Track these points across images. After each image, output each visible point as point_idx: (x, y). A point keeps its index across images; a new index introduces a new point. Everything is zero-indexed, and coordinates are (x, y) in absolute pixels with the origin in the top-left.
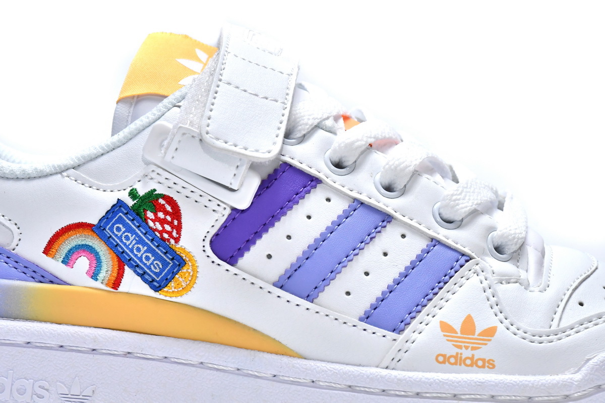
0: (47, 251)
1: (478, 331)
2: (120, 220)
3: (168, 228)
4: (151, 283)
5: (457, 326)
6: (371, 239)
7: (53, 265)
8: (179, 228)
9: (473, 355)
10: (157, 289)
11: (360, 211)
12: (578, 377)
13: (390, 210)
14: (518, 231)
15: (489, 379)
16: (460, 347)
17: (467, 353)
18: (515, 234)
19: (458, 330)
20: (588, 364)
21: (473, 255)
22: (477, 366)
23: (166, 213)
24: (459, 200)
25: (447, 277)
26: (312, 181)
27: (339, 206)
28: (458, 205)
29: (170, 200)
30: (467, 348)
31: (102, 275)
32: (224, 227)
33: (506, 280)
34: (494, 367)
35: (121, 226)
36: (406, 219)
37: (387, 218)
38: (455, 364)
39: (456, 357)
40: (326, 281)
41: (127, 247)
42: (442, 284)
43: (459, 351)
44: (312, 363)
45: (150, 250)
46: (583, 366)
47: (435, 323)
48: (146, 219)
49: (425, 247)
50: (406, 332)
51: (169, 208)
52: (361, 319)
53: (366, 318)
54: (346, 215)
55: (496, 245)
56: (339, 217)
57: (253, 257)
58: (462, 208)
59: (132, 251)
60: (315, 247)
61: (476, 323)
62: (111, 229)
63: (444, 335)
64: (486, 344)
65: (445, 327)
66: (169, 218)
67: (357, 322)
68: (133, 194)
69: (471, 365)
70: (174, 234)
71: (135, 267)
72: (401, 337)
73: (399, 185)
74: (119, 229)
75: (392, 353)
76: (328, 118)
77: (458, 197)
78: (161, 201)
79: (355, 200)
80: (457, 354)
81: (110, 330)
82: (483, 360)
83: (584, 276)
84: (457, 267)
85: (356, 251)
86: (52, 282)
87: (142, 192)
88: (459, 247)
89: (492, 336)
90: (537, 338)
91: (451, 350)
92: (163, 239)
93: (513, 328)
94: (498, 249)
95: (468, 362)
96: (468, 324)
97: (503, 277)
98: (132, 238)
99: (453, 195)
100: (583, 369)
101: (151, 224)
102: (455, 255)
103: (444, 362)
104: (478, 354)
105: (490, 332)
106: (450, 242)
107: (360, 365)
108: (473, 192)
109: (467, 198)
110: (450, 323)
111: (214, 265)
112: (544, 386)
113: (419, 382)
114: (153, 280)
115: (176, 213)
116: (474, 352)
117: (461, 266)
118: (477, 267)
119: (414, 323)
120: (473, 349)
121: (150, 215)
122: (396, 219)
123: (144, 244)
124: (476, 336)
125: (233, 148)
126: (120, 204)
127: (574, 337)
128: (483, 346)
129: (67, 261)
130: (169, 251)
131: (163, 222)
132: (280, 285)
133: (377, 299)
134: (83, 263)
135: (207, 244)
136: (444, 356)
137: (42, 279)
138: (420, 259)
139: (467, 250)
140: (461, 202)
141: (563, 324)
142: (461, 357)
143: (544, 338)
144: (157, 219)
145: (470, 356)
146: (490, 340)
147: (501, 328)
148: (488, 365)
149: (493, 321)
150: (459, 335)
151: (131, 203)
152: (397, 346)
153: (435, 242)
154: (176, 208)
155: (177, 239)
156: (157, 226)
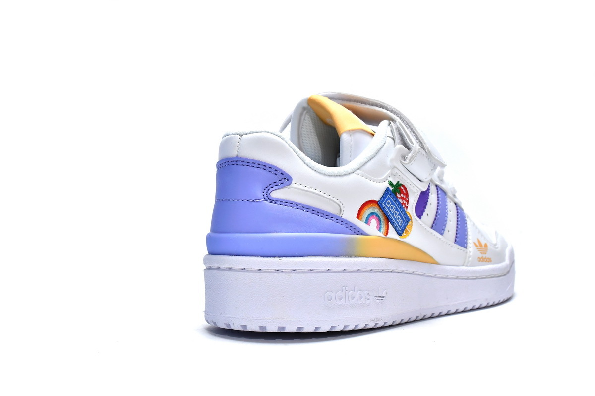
0: (358, 217)
1: (483, 245)
2: (389, 199)
3: (404, 202)
4: (398, 231)
5: (478, 244)
7: (361, 224)
8: (408, 202)
10: (400, 235)
16: (482, 253)
22: (488, 261)
23: (404, 194)
25: (466, 221)
29: (404, 187)
31: (382, 229)
32: (418, 200)
35: (389, 201)
38: (483, 261)
39: (482, 258)
41: (391, 213)
42: (466, 225)
44: (445, 267)
45: (399, 214)
48: (397, 198)
49: (456, 208)
50: (468, 248)
51: (404, 191)
56: (437, 194)
59: (393, 215)
61: (482, 242)
62: (385, 204)
63: (477, 248)
64: (487, 251)
65: (475, 245)
66: (405, 197)
68: (391, 183)
70: (406, 205)
71: (393, 224)
72: (467, 251)
74: (389, 203)
78: (402, 188)
81: (384, 259)
82: (489, 259)
85: (447, 210)
86: (362, 234)
87: (394, 183)
91: (481, 256)
95: (485, 260)
96: (480, 242)
98: (394, 208)
101: (399, 200)
103: (480, 261)
104: (487, 256)
107: (458, 266)
110: (475, 242)
115: (407, 194)
119: (468, 243)
121: (399, 196)
123: (398, 211)
124: (484, 248)
126: (388, 189)
129: (367, 222)
131: (402, 198)
133: (456, 233)
134: (374, 222)
135: (414, 210)
136: (480, 258)
137: (358, 233)
138: (458, 213)
145: (485, 257)
146: (487, 249)
150: (480, 248)
151: (391, 188)
152: (468, 255)
153: (456, 205)
154: (406, 191)
155: (407, 208)
156: (401, 201)
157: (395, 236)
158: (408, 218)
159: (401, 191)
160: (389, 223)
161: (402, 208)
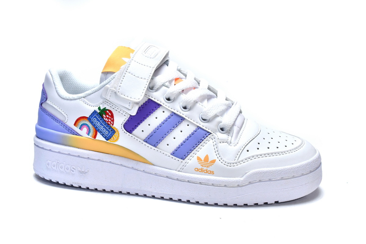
0: (75, 124)
1: (209, 161)
2: (95, 117)
3: (110, 120)
4: (105, 138)
5: (203, 159)
6: (177, 126)
7: (77, 129)
8: (113, 121)
9: (207, 169)
10: (107, 140)
11: (174, 116)
12: (242, 179)
13: (184, 116)
14: (229, 123)
15: (211, 178)
16: (203, 166)
17: (205, 168)
18: (228, 124)
19: (203, 160)
20: (246, 174)
21: (212, 132)
22: (208, 173)
23: (109, 116)
24: (208, 113)
25: (201, 141)
26: (158, 105)
27: (167, 114)
28: (208, 114)
29: (110, 111)
30: (205, 166)
31: (91, 134)
32: (128, 121)
33: (222, 141)
34: (214, 173)
35: (95, 119)
36: (189, 120)
37: (183, 119)
38: (201, 172)
39: (201, 169)
40: (160, 140)
42: (199, 143)
43: (203, 167)
44: (155, 167)
45: (104, 127)
46: (244, 175)
47: (196, 157)
48: (103, 117)
49: (195, 130)
50: (186, 159)
51: (110, 114)
52: (171, 154)
53: (173, 154)
54: (169, 118)
55: (221, 128)
56: (166, 118)
57: (137, 131)
58: (210, 116)
60: (157, 129)
61: (209, 158)
62: (93, 119)
63: (198, 162)
64: (212, 166)
65: (199, 159)
66: (110, 117)
67: (170, 155)
68: (99, 108)
69: (206, 173)
70: (112, 122)
71: (101, 132)
72: (184, 161)
73: (188, 107)
74: (95, 120)
75: (181, 166)
76: (166, 82)
77: (208, 112)
78: (108, 112)
79: (172, 112)
80: (202, 168)
81: (93, 152)
82: (210, 171)
83: (252, 138)
84: (206, 137)
85: (171, 131)
86: (76, 135)
87: (102, 108)
88: (207, 130)
89: (214, 163)
90: (229, 164)
91: (200, 167)
92: (109, 124)
93: (221, 161)
94: (222, 129)
95: (205, 171)
96: (207, 158)
97: (221, 140)
98: (99, 123)
99: (206, 111)
100: (244, 176)
101: (105, 119)
102: (205, 132)
103: (197, 171)
104: (209, 169)
105: (214, 161)
106: (204, 128)
107: (170, 169)
108: (215, 109)
109: (212, 112)
110: (201, 157)
111: (125, 133)
112: (230, 182)
114: (106, 137)
115: (112, 116)
116: (207, 168)
117: (207, 137)
118: (213, 137)
119: (189, 156)
120: (207, 167)
121: (104, 116)
122: (186, 119)
123: (103, 125)
124: (208, 163)
125: (127, 98)
126: (95, 112)
127: (243, 164)
128: (210, 166)
129: (81, 128)
130: (110, 128)
131: (108, 118)
132: (145, 141)
133: (177, 147)
134: (85, 129)
135: (123, 126)
136: (197, 169)
137: (73, 134)
138: (193, 134)
139: (210, 131)
140: (209, 113)
141: (240, 160)
142: (203, 170)
143: (232, 165)
144: (106, 117)
145: (206, 169)
146: (213, 164)
147: (217, 160)
148: (212, 173)
149: (215, 158)
150: (203, 162)
151: (98, 111)
152: (182, 164)
153: (199, 128)
154: (112, 114)
155: (113, 124)
157: (104, 139)
158: (113, 131)
159: (107, 114)
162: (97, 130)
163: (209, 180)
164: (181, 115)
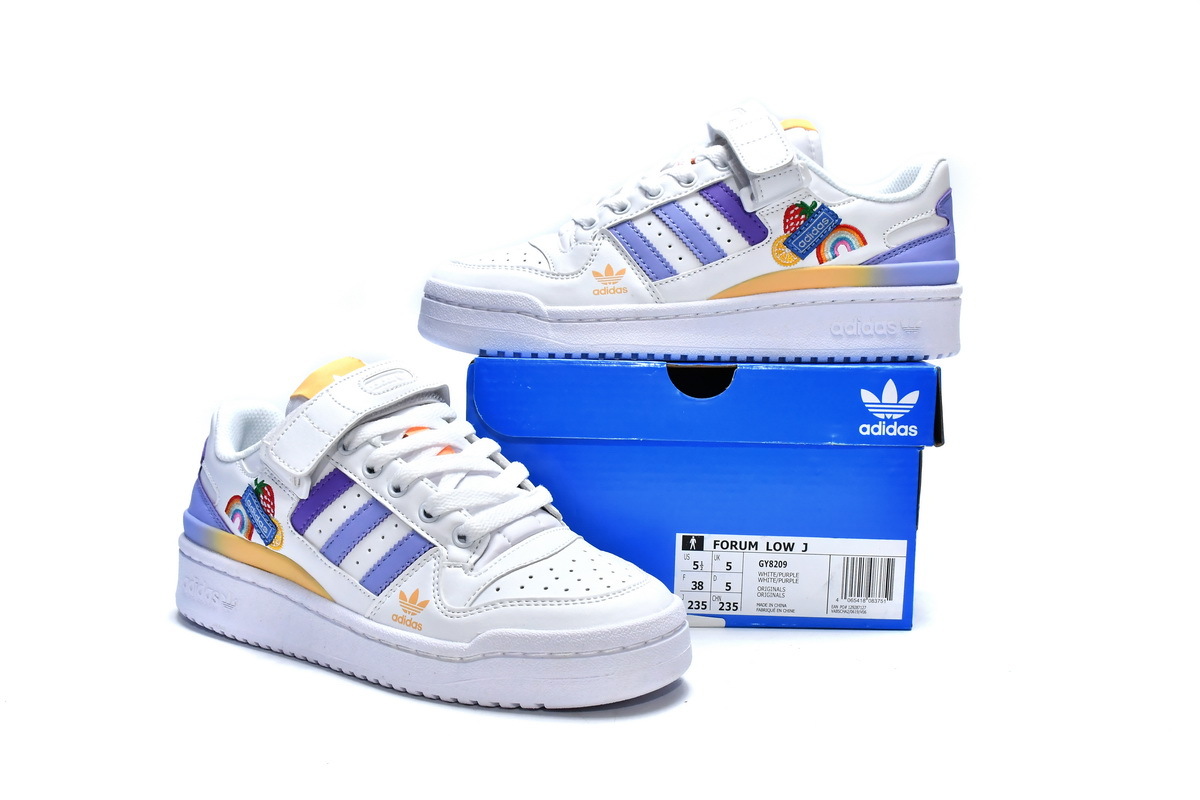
0: (226, 510)
1: (419, 601)
2: (250, 497)
3: (269, 506)
4: (264, 539)
5: (408, 597)
6: (376, 526)
8: (273, 507)
9: (412, 619)
10: (267, 544)
11: (374, 506)
12: (466, 645)
13: (391, 508)
14: (478, 528)
15: (415, 638)
16: (406, 611)
18: (476, 529)
20: (477, 638)
21: (437, 544)
22: (412, 627)
23: (268, 497)
24: (438, 503)
25: (414, 559)
26: (351, 483)
27: (363, 501)
28: (435, 506)
29: (269, 488)
30: (409, 613)
31: (244, 531)
32: (297, 509)
33: (454, 564)
34: (421, 629)
35: (250, 501)
36: (400, 516)
37: (388, 513)
38: (401, 623)
39: (402, 618)
40: (346, 553)
42: (409, 564)
43: (405, 614)
45: (262, 519)
46: (473, 639)
47: (398, 590)
48: (259, 499)
49: (406, 535)
51: (269, 494)
52: (360, 583)
53: (363, 582)
54: (365, 508)
55: (460, 535)
56: (360, 509)
57: (312, 530)
58: (441, 509)
60: (343, 528)
62: (247, 501)
63: (400, 602)
64: (420, 612)
65: (402, 596)
66: (269, 500)
68: (256, 481)
69: (409, 626)
70: (272, 510)
71: (257, 528)
73: (403, 488)
74: (250, 503)
75: (371, 609)
76: (375, 437)
78: (266, 489)
79: (372, 498)
80: (404, 616)
81: (246, 566)
82: (416, 624)
83: (522, 565)
84: (423, 552)
85: (365, 534)
88: (428, 538)
89: (425, 607)
90: (450, 613)
91: (401, 613)
92: (267, 513)
93: (439, 604)
94: (462, 538)
95: (408, 623)
96: (416, 595)
97: (453, 562)
98: (255, 510)
99: (435, 500)
101: (262, 502)
102: (423, 543)
103: (395, 621)
104: (415, 619)
105: (425, 604)
106: (424, 534)
107: (356, 613)
111: (293, 534)
112: (445, 649)
113: (378, 632)
115: (272, 498)
117: (426, 552)
118: (436, 554)
119: (388, 589)
120: (413, 614)
121: (262, 496)
122: (394, 514)
123: (259, 515)
124: (416, 606)
126: (250, 487)
127: (477, 616)
128: (418, 614)
129: (233, 519)
130: (270, 521)
131: (267, 502)
132: (322, 552)
133: (371, 570)
134: (238, 521)
135: (289, 519)
136: (397, 616)
138: (401, 544)
139: (433, 541)
141: (474, 605)
142: (405, 619)
143: (456, 614)
144: (264, 500)
145: (410, 619)
146: (424, 610)
147: (433, 601)
148: (418, 627)
149: (430, 596)
150: (408, 603)
152: (375, 604)
153: (414, 533)
154: (272, 493)
155: (273, 514)
156: (264, 504)
157: (262, 543)
158: (275, 527)
159: (265, 493)
160: (255, 531)
161: (268, 514)
162: (253, 526)
163: (409, 641)
164: (386, 504)
